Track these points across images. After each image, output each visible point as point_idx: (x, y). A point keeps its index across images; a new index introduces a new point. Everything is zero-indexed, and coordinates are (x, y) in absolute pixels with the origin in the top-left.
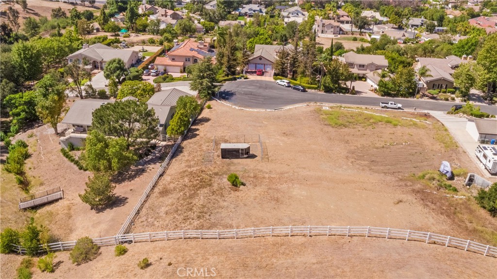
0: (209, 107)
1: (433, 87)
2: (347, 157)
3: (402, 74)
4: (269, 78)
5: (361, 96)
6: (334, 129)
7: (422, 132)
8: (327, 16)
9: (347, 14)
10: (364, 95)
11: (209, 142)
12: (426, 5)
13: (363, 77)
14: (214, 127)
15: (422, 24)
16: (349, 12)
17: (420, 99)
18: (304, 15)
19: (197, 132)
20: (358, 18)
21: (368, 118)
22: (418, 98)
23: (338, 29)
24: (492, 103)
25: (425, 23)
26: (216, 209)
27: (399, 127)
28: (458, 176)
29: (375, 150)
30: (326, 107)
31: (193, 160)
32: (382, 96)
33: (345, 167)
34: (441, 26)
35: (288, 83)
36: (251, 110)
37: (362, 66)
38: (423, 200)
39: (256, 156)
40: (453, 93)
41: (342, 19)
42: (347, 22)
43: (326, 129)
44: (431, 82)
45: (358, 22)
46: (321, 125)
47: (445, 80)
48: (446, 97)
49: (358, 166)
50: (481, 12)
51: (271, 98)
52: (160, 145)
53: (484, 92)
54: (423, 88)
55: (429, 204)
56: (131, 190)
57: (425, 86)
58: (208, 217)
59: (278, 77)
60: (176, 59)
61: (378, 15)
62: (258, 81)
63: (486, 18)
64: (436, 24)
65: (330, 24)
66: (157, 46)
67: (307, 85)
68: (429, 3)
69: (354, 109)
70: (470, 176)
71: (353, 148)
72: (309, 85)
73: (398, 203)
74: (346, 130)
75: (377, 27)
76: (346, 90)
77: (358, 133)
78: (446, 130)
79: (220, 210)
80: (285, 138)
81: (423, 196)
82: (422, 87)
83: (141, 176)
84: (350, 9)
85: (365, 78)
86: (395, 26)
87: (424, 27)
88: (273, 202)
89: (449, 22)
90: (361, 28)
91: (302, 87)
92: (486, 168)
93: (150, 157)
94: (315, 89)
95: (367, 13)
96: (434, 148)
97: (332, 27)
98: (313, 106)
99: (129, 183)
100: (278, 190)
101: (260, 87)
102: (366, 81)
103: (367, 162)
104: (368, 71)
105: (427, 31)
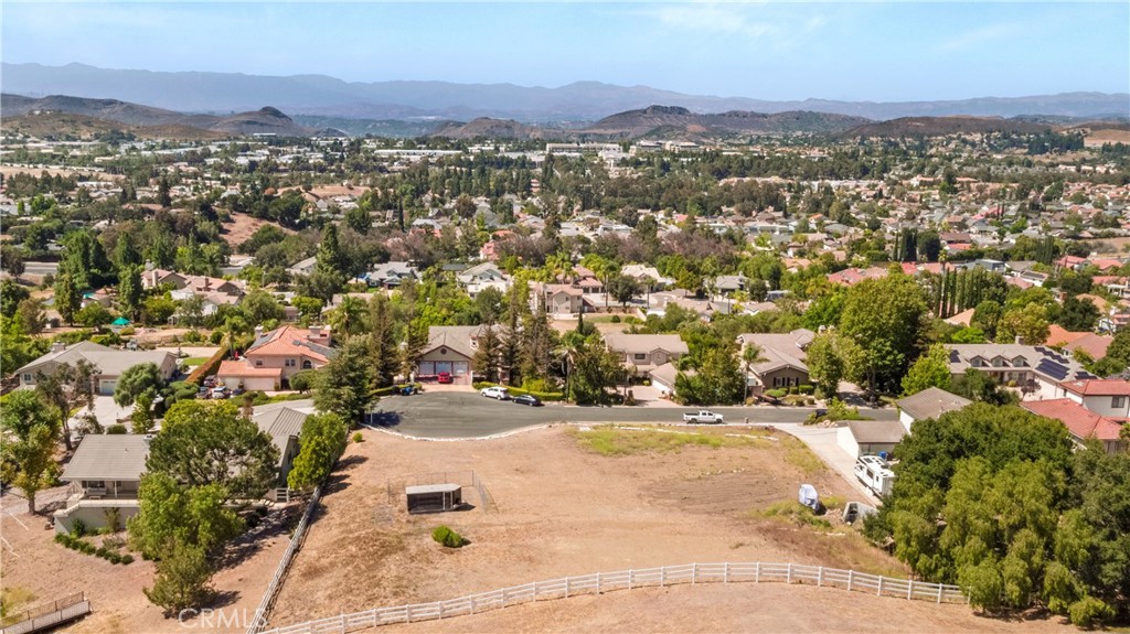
0: (359, 440)
1: (775, 384)
2: (639, 496)
3: (715, 362)
4: (463, 386)
5: (646, 407)
6: (607, 459)
7: (764, 454)
8: (552, 278)
9: (592, 274)
10: (651, 405)
11: (374, 493)
12: (744, 253)
13: (645, 379)
14: (379, 469)
15: (741, 286)
16: (595, 270)
17: (754, 406)
18: (506, 280)
19: (347, 481)
20: (616, 279)
21: (665, 439)
22: (750, 405)
23: (580, 302)
24: (880, 405)
25: (748, 283)
26: (423, 580)
27: (723, 449)
28: (832, 508)
29: (686, 483)
30: (585, 427)
31: (354, 522)
32: (686, 404)
33: (638, 509)
34: (779, 288)
35: (505, 392)
36: (442, 440)
37: (640, 357)
38: (777, 540)
39: (474, 507)
40: (811, 392)
41: (583, 283)
42: (595, 290)
43: (592, 459)
44: (770, 374)
45: (617, 287)
46: (582, 453)
47: (792, 369)
48: (800, 400)
49: (660, 507)
50: (849, 262)
51: (477, 419)
52: (274, 508)
53: (863, 388)
54: (757, 387)
55: (788, 544)
56: (240, 580)
57: (760, 383)
58: (412, 593)
59: (483, 383)
60: (265, 363)
61: (653, 273)
62: (444, 393)
63: (859, 270)
64: (768, 285)
65: (562, 292)
66: (208, 346)
67: (542, 394)
68: (749, 250)
69: (639, 427)
70: (851, 507)
71: (646, 483)
72: (546, 394)
73: (737, 547)
74: (629, 458)
75: (657, 297)
76: (618, 399)
77: (651, 462)
78: (804, 446)
79: (431, 581)
80: (520, 478)
81: (777, 535)
82: (754, 384)
83: (254, 557)
84: (597, 264)
85: (649, 379)
86: (689, 293)
87: (747, 293)
88: (525, 564)
89: (792, 279)
90: (624, 298)
91: (534, 397)
92: (875, 494)
93: (261, 528)
94: (558, 399)
95: (633, 270)
96: (787, 474)
97: (567, 299)
98: (559, 427)
99: (232, 571)
100: (528, 547)
101: (450, 403)
102: (650, 384)
103: (674, 501)
104: (653, 366)
105: (753, 299)
